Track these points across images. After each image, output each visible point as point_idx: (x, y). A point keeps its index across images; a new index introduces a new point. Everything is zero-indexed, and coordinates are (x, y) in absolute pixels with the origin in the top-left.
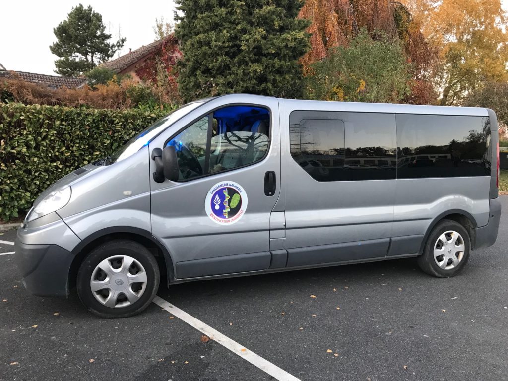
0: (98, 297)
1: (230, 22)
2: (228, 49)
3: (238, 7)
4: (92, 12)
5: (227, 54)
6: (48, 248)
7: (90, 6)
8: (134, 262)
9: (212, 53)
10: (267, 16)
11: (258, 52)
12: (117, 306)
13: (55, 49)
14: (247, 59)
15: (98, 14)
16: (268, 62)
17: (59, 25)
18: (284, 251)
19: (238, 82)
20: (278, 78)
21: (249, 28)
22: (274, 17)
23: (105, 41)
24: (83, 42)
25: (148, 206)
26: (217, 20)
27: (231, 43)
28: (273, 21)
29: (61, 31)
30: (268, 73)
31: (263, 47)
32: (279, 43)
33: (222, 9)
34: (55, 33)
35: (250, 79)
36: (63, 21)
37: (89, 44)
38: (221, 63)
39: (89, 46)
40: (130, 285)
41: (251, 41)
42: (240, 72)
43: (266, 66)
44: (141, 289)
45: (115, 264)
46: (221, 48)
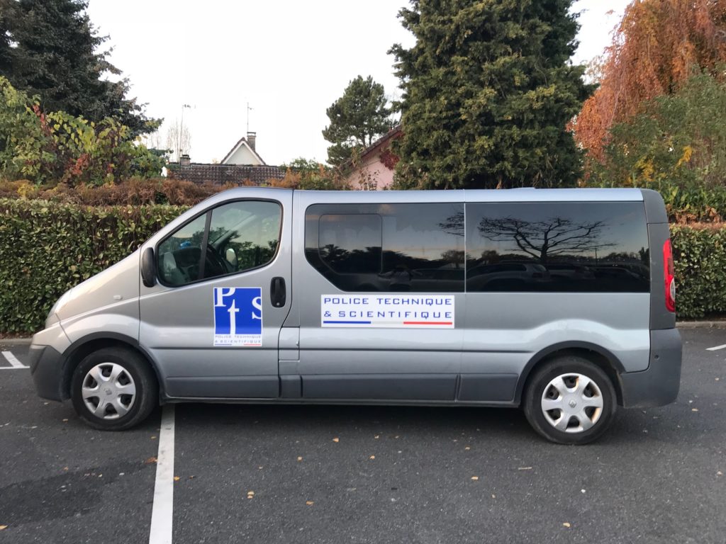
0: (89, 405)
1: (450, 85)
2: (447, 121)
3: (459, 63)
4: (372, 84)
5: (446, 127)
6: (44, 349)
7: (370, 77)
8: (123, 372)
9: (426, 128)
10: (502, 70)
11: (488, 121)
12: (106, 417)
13: (328, 135)
14: (472, 131)
15: (379, 85)
16: (503, 134)
17: (333, 105)
18: (297, 377)
19: (460, 164)
20: (521, 153)
21: (475, 88)
22: (515, 70)
23: (386, 119)
24: (359, 123)
25: (137, 312)
26: (432, 84)
27: (450, 113)
28: (513, 76)
29: (334, 112)
30: (505, 148)
31: (494, 113)
32: (519, 105)
33: (441, 69)
34: (328, 114)
35: (478, 158)
36: (338, 99)
37: (366, 123)
38: (436, 141)
39: (366, 126)
40: (119, 396)
41: (475, 108)
42: (462, 150)
43: (502, 139)
44: (130, 402)
45: (106, 372)
46: (438, 120)
